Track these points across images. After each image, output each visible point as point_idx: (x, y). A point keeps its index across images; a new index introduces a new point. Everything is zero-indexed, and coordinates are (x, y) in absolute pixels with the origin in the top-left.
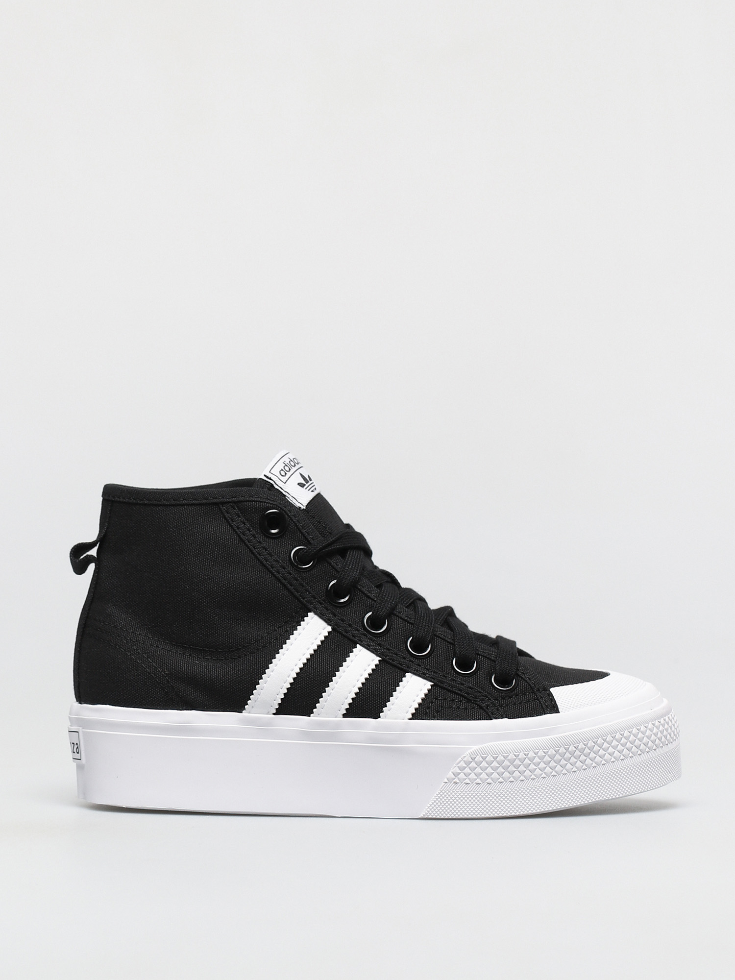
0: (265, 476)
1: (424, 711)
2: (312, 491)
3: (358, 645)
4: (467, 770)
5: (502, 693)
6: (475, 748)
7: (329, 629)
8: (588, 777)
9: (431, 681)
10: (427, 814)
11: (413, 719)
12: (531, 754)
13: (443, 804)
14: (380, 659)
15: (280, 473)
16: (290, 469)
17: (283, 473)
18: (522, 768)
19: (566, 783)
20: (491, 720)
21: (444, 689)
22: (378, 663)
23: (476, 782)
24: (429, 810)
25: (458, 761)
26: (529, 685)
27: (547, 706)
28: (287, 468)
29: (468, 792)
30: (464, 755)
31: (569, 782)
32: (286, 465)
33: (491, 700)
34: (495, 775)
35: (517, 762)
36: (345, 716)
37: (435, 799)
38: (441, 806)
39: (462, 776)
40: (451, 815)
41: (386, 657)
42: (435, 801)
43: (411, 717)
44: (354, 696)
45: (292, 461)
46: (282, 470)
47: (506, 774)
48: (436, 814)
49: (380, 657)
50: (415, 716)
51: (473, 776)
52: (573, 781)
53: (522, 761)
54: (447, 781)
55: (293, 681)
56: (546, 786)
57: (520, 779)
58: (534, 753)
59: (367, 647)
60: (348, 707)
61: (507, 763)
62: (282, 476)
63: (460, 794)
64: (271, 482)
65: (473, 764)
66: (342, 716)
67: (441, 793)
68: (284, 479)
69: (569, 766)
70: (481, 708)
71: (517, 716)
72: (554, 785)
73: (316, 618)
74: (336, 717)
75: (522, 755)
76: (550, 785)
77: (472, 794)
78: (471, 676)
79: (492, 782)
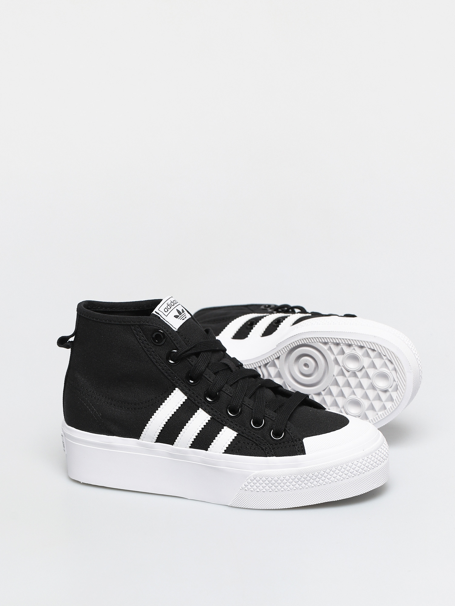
0: (156, 312)
1: (232, 449)
2: (183, 320)
3: (200, 408)
4: (252, 484)
5: (275, 441)
6: (256, 472)
7: (186, 398)
8: (321, 490)
9: (237, 432)
10: (231, 504)
11: (225, 453)
12: (287, 478)
13: (239, 500)
14: (211, 417)
15: (164, 310)
16: (170, 308)
17: (166, 310)
18: (282, 484)
19: (308, 493)
20: (267, 457)
21: (244, 436)
22: (210, 419)
23: (256, 490)
24: (232, 502)
25: (247, 479)
26: (291, 437)
27: (298, 450)
28: (169, 307)
29: (252, 495)
30: (250, 476)
31: (310, 492)
32: (169, 305)
33: (268, 445)
34: (267, 488)
35: (279, 481)
36: (190, 447)
37: (236, 498)
38: (238, 501)
39: (249, 487)
40: (243, 506)
41: (214, 416)
42: (235, 498)
43: (224, 452)
44: (195, 438)
45: (172, 302)
46: (166, 308)
47: (273, 487)
48: (236, 505)
49: (211, 416)
50: (226, 452)
51: (255, 487)
52: (312, 492)
53: (282, 481)
54: (241, 489)
55: (164, 426)
56: (296, 494)
57: (281, 490)
58: (289, 477)
59: (205, 410)
60: (192, 443)
61: (273, 482)
62: (165, 312)
63: (248, 496)
64: (159, 315)
65: (255, 481)
66: (189, 448)
67: (239, 495)
68: (166, 314)
69: (309, 484)
70: (263, 449)
71: (281, 455)
72: (301, 494)
73: (179, 391)
74: (186, 448)
75: (282, 478)
76: (299, 494)
77: (255, 497)
78: (259, 430)
79: (265, 491)
